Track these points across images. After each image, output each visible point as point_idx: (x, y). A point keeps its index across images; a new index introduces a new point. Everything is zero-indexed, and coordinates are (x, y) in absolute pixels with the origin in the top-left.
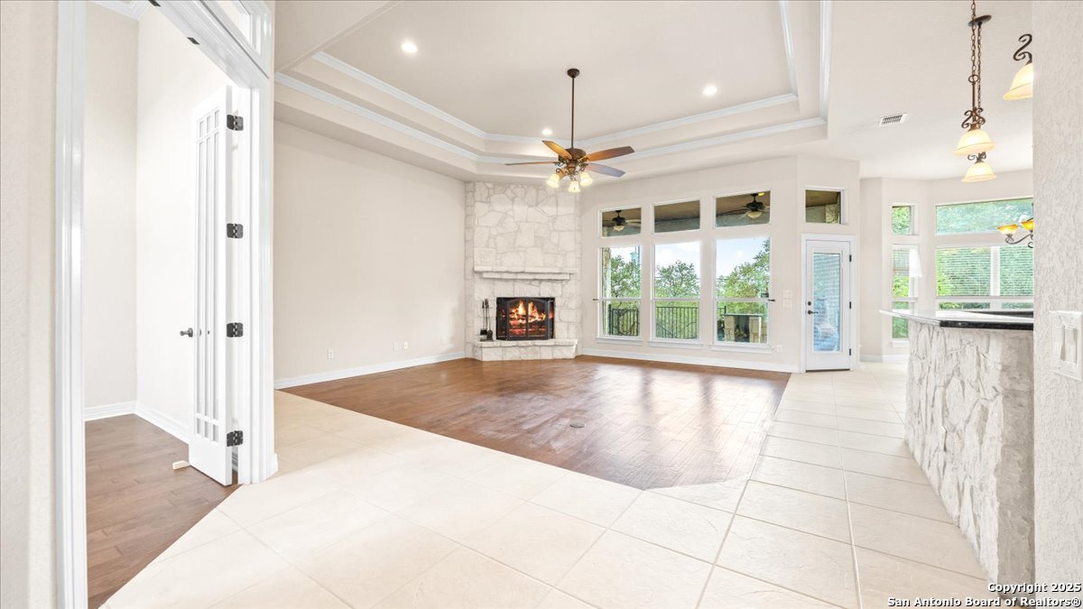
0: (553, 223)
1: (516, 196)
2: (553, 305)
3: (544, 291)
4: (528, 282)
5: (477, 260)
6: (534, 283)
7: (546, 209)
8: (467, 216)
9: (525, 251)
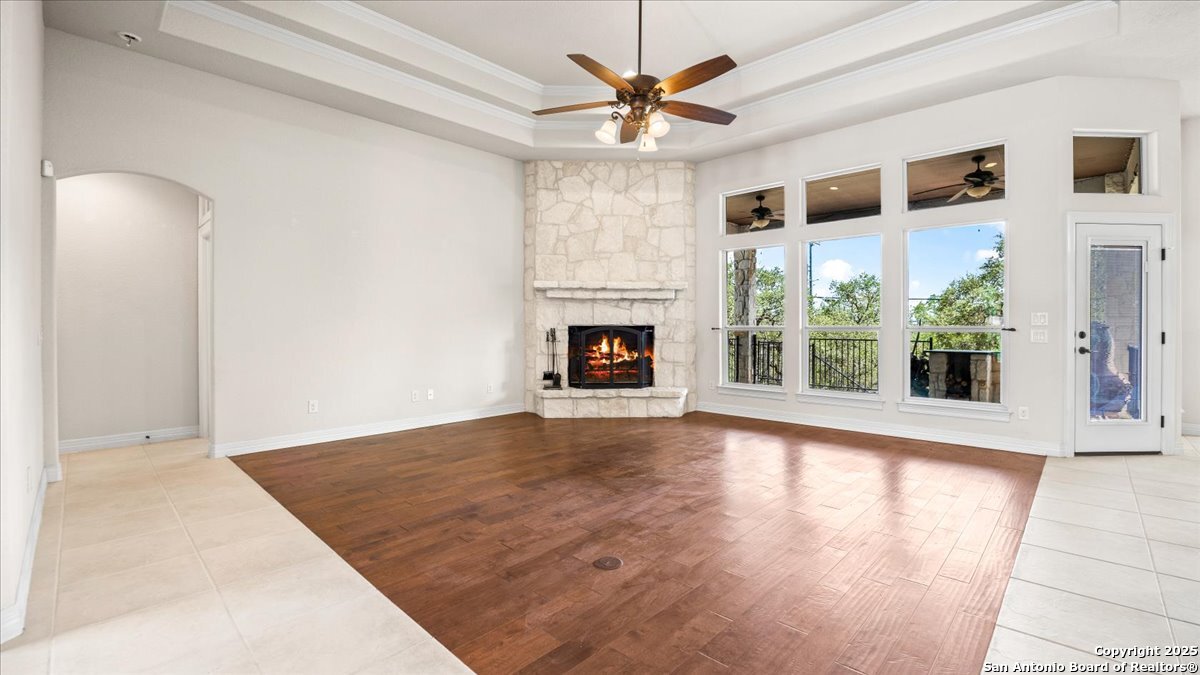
0: (651, 216)
1: (596, 178)
2: (651, 338)
3: (638, 316)
4: (613, 304)
5: (540, 273)
6: (621, 304)
7: (641, 195)
8: (527, 210)
9: (609, 259)
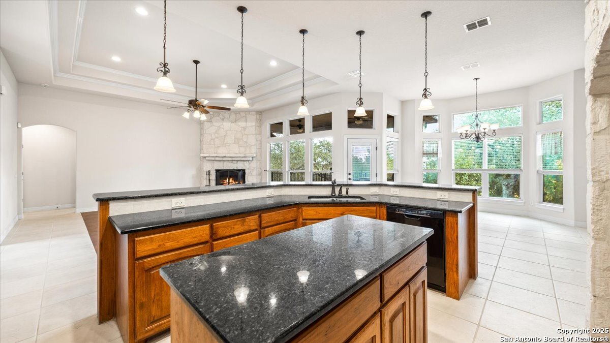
0: (244, 131)
1: (225, 118)
2: (244, 173)
3: (239, 166)
4: (230, 162)
5: (205, 151)
6: (234, 162)
7: (240, 123)
8: (201, 128)
9: (229, 146)
